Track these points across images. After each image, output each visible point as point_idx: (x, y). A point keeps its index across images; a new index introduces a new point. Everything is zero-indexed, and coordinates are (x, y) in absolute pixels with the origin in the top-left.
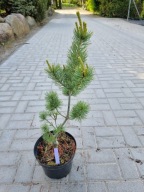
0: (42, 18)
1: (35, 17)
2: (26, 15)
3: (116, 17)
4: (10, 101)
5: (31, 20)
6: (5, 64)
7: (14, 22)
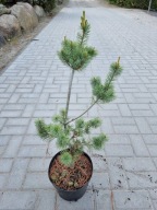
0: (52, 7)
1: (44, 6)
2: (33, 5)
3: (135, 7)
4: (20, 117)
5: (39, 9)
6: (12, 66)
7: (21, 14)
